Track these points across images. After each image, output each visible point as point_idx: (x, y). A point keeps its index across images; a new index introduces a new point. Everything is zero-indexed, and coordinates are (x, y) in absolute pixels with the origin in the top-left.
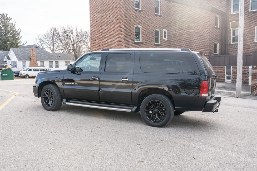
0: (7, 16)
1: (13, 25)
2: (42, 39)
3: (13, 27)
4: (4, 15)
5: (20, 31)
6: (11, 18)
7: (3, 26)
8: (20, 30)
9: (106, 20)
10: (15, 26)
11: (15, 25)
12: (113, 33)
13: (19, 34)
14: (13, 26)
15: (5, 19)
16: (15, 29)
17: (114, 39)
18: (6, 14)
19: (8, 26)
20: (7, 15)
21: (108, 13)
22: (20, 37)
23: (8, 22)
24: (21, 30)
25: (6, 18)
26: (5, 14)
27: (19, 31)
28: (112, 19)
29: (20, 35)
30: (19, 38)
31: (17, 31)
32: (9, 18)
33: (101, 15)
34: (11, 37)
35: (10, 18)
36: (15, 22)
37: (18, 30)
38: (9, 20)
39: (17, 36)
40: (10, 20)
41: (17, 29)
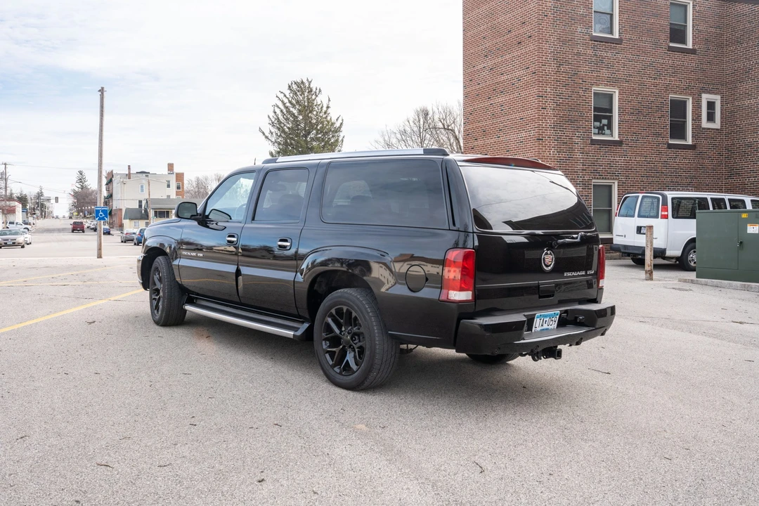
0: (311, 86)
1: (324, 109)
2: (394, 141)
3: (325, 113)
4: (302, 82)
5: (341, 124)
6: (320, 91)
7: (300, 112)
8: (340, 121)
9: (503, 78)
10: (329, 111)
11: (328, 107)
12: (522, 115)
13: (338, 130)
14: (323, 111)
15: (306, 94)
16: (329, 118)
17: (524, 134)
18: (308, 80)
19: (311, 112)
20: (310, 83)
21: (508, 57)
22: (340, 139)
23: (314, 100)
24: (343, 120)
25: (309, 92)
26: (305, 81)
27: (337, 125)
28: (518, 74)
29: (342, 135)
30: (337, 141)
31: (333, 124)
32: (314, 90)
33: (490, 64)
34: (318, 139)
35: (318, 91)
36: (329, 100)
37: (337, 120)
38: (314, 97)
39: (333, 136)
40: (317, 96)
41: (334, 120)
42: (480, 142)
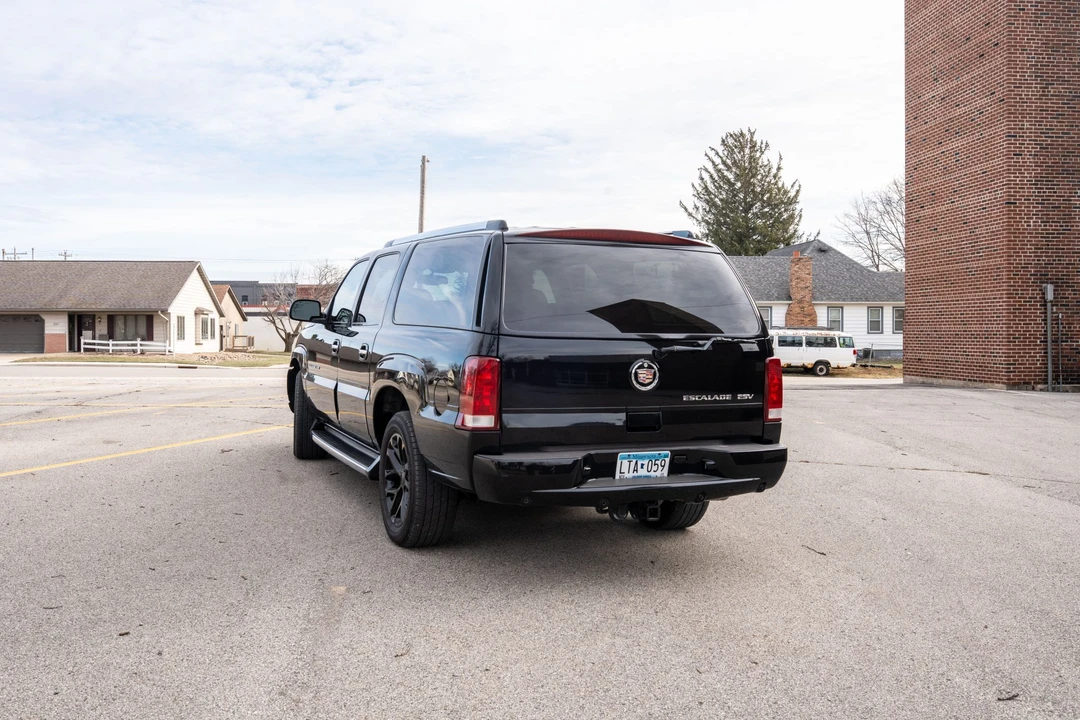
0: (754, 139)
1: (774, 171)
2: (873, 214)
3: (775, 177)
4: (742, 134)
5: (798, 191)
6: (767, 145)
7: (737, 175)
8: (796, 187)
9: (959, 111)
10: (781, 173)
11: (779, 169)
13: (793, 201)
14: (772, 174)
15: (747, 151)
16: (780, 185)
17: (987, 196)
18: (749, 130)
19: (754, 176)
20: (752, 134)
21: (966, 78)
22: (797, 212)
23: (759, 158)
24: (800, 186)
25: (751, 148)
26: (745, 132)
27: (792, 194)
28: (980, 103)
29: (798, 207)
30: (792, 217)
31: (786, 192)
32: (759, 144)
33: (941, 90)
34: (763, 215)
35: (763, 146)
36: (781, 158)
37: (792, 186)
38: (758, 154)
39: (786, 210)
40: (762, 153)
41: (788, 186)
42: (927, 212)
